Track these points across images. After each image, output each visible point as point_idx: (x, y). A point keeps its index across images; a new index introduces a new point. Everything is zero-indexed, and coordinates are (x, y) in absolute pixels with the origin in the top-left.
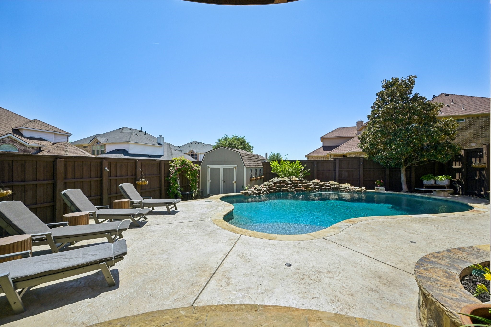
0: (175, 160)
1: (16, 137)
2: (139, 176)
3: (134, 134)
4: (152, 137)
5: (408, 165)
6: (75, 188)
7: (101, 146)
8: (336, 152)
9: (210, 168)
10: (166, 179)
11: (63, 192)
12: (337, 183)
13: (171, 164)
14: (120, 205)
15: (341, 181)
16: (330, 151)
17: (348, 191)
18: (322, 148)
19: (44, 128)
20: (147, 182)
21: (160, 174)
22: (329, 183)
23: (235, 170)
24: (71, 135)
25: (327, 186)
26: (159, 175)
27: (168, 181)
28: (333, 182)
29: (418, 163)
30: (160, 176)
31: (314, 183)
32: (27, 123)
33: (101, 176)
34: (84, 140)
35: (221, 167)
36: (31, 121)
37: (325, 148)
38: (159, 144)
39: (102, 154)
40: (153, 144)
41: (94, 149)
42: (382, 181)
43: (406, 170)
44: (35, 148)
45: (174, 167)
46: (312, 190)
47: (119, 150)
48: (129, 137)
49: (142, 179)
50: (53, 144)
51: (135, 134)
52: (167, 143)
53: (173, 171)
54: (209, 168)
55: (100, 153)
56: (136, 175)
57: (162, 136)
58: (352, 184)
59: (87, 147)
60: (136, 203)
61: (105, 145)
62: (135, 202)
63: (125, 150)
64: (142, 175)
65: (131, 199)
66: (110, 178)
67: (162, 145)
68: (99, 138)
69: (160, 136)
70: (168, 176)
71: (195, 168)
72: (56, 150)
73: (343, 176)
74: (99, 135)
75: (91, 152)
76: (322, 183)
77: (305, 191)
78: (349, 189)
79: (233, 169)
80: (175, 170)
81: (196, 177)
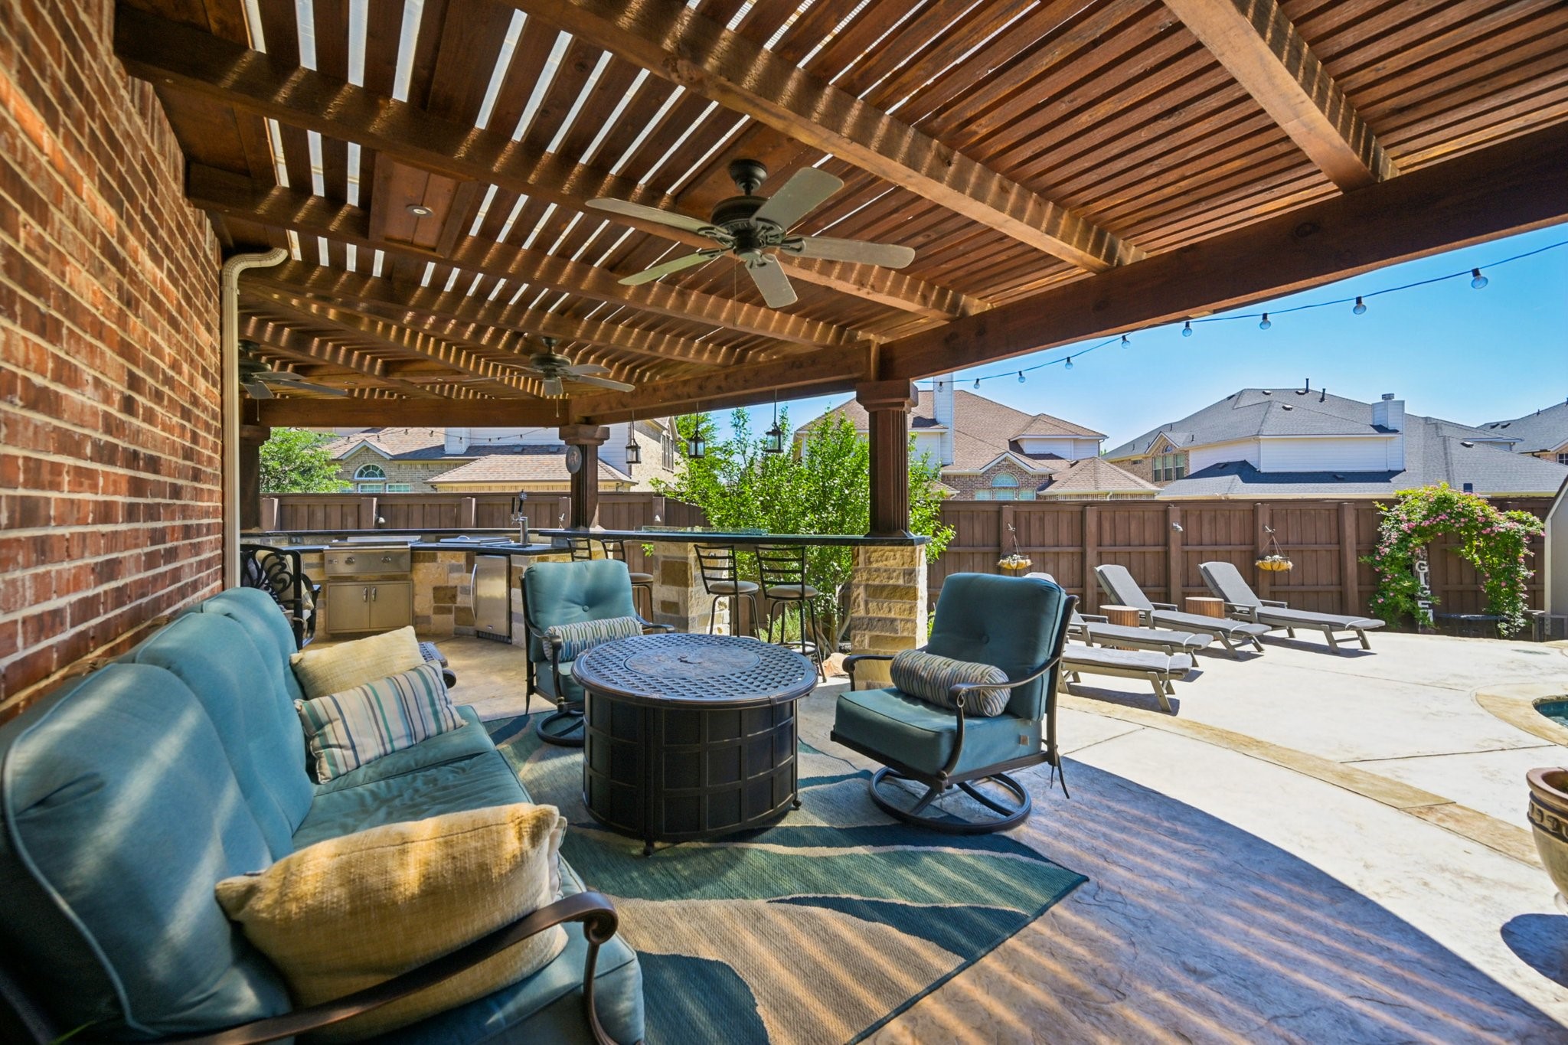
0: (1404, 496)
1: (1014, 457)
2: (1264, 546)
3: (1277, 408)
4: (1351, 404)
6: (1116, 563)
7: (1176, 456)
10: (1365, 559)
11: (1098, 569)
13: (1383, 513)
14: (1200, 609)
19: (1057, 431)
20: (1290, 563)
21: (1339, 543)
24: (1104, 437)
26: (1335, 547)
27: (1371, 567)
30: (1339, 551)
32: (1029, 425)
33: (1166, 544)
34: (1133, 444)
36: (1035, 419)
38: (1381, 429)
39: (1178, 479)
40: (1353, 431)
41: (1159, 467)
44: (1042, 476)
45: (1398, 521)
47: (1226, 465)
48: (1259, 421)
49: (1272, 553)
50: (1072, 465)
51: (1281, 405)
52: (1426, 419)
53: (1394, 535)
55: (1173, 474)
56: (1254, 542)
57: (1396, 398)
59: (1140, 461)
60: (1241, 612)
61: (1186, 452)
62: (1238, 609)
63: (1245, 463)
64: (1272, 543)
65: (1227, 600)
66: (1187, 548)
67: (1396, 431)
68: (1169, 434)
69: (1387, 397)
70: (1373, 551)
71: (1508, 524)
72: (1078, 477)
74: (1171, 425)
75: (1150, 475)
80: (1398, 530)
81: (1515, 561)
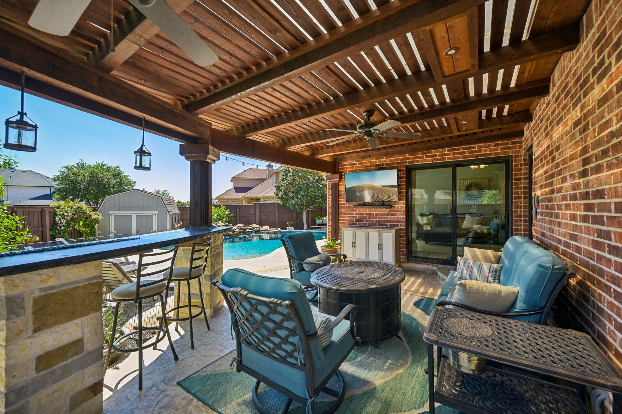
5: (308, 209)
8: (250, 194)
9: (115, 216)
10: (52, 233)
12: (259, 226)
13: (57, 213)
15: (261, 225)
16: (244, 194)
17: (268, 232)
18: (234, 189)
22: (252, 227)
23: (155, 219)
25: (250, 229)
28: (255, 225)
29: (313, 208)
30: (42, 230)
31: (239, 227)
35: (134, 215)
37: (238, 190)
42: (291, 222)
43: (306, 213)
46: (238, 234)
54: (113, 216)
58: (270, 227)
73: (262, 219)
76: (246, 227)
77: (232, 235)
78: (269, 231)
79: (152, 216)
